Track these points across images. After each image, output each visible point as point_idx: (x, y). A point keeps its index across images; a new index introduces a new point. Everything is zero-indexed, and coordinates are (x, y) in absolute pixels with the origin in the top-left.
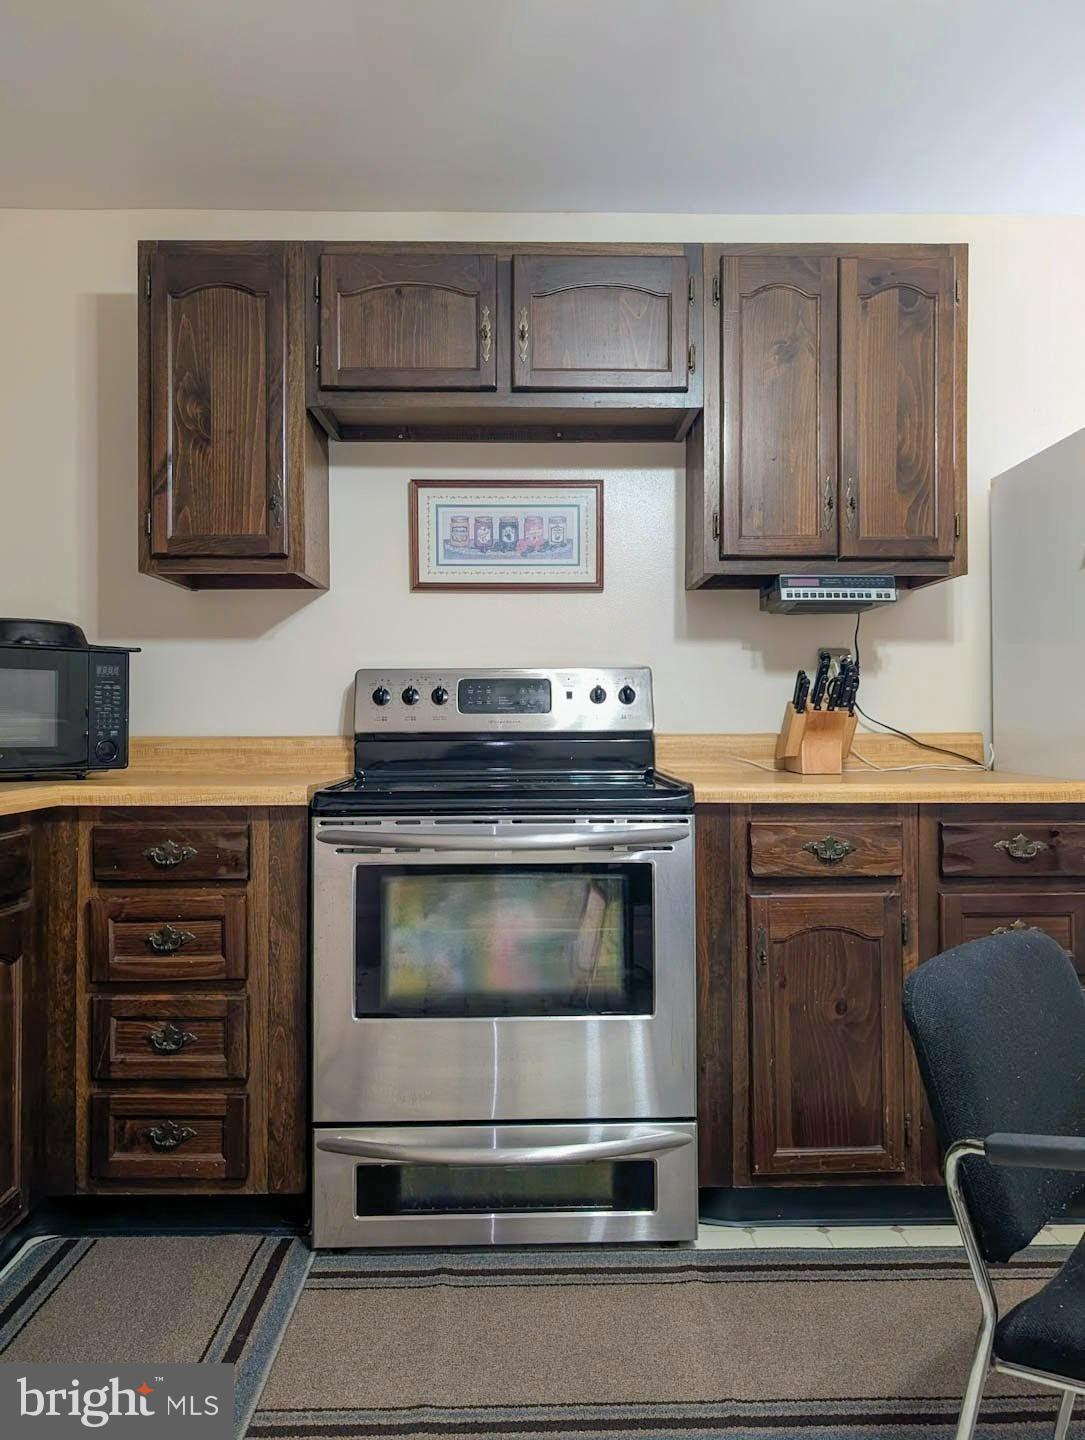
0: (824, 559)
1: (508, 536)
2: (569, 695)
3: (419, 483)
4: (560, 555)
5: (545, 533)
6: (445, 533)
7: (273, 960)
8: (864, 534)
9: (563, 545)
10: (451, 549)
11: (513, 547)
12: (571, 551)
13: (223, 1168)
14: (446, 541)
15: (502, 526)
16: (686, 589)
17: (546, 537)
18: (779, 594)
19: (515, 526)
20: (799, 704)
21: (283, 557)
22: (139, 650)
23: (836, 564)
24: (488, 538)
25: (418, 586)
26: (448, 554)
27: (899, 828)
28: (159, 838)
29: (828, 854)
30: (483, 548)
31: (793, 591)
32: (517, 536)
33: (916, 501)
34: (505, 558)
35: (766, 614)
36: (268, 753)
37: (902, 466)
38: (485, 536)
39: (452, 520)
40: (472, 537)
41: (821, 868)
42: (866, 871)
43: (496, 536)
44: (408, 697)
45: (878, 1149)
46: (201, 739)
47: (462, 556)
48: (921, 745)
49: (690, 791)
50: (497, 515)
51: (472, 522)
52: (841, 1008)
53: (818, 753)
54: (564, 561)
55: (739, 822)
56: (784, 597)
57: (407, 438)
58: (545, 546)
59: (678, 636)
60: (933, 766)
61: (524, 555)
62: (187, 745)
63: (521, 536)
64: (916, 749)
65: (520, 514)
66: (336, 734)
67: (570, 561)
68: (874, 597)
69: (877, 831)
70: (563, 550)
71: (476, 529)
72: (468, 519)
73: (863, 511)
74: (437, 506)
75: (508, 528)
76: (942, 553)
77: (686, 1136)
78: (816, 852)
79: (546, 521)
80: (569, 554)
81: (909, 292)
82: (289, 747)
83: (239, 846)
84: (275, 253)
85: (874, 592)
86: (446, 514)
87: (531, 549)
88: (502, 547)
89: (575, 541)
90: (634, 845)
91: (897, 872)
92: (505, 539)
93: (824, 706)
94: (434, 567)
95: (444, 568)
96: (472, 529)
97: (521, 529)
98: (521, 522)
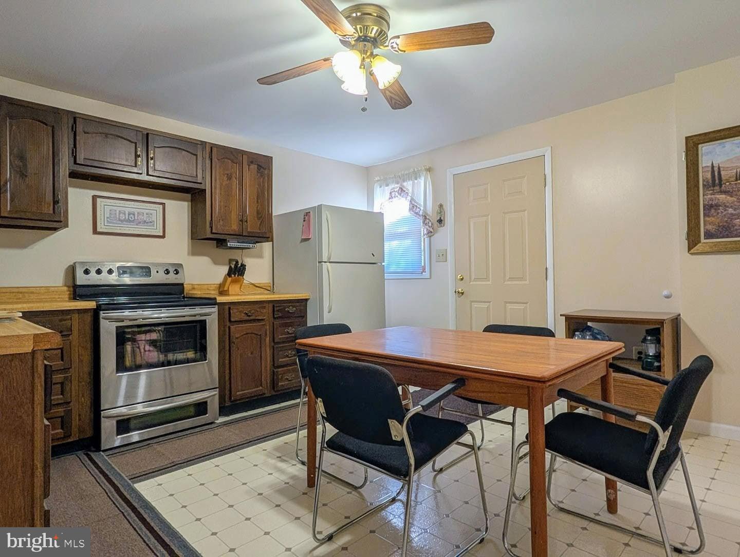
0: (238, 236)
1: (132, 218)
2: (157, 272)
3: (96, 197)
4: (150, 226)
5: (145, 218)
6: (107, 215)
7: (81, 361)
8: (249, 230)
9: (151, 222)
10: (109, 221)
11: (133, 221)
12: (154, 224)
13: (63, 433)
14: (107, 218)
15: (129, 214)
16: (192, 239)
17: (145, 219)
18: (227, 244)
19: (134, 215)
20: (229, 274)
21: (61, 222)
23: (242, 237)
24: (124, 218)
27: (265, 307)
29: (249, 314)
30: (122, 221)
31: (231, 244)
32: (134, 217)
33: (261, 222)
34: (131, 225)
35: (218, 249)
37: (258, 213)
39: (110, 211)
40: (118, 217)
41: (247, 318)
42: (257, 318)
43: (127, 218)
44: (99, 272)
45: (260, 388)
47: (114, 223)
48: (257, 287)
49: (215, 299)
50: (127, 211)
51: (118, 212)
53: (234, 289)
55: (227, 307)
56: (229, 246)
57: (92, 180)
58: (145, 222)
59: (188, 254)
60: (260, 292)
61: (137, 225)
63: (136, 218)
64: (255, 287)
65: (136, 211)
66: (61, 285)
67: (153, 228)
68: (251, 247)
69: (259, 308)
70: (151, 224)
72: (116, 211)
73: (249, 223)
74: (104, 205)
75: (131, 215)
76: (267, 236)
77: (216, 393)
78: (247, 314)
79: (145, 214)
81: (259, 167)
84: (56, 111)
85: (251, 245)
86: (107, 209)
87: (140, 223)
88: (129, 221)
89: (155, 221)
90: (201, 315)
91: (264, 318)
92: (130, 219)
93: (236, 276)
94: (103, 226)
95: (107, 227)
96: (118, 214)
97: (136, 216)
98: (136, 213)
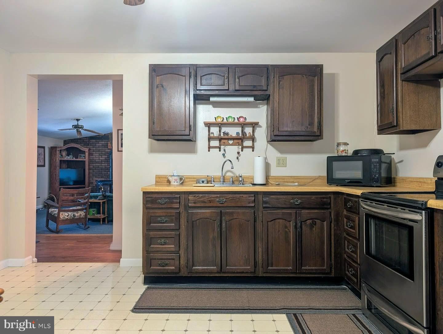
21: (396, 126)
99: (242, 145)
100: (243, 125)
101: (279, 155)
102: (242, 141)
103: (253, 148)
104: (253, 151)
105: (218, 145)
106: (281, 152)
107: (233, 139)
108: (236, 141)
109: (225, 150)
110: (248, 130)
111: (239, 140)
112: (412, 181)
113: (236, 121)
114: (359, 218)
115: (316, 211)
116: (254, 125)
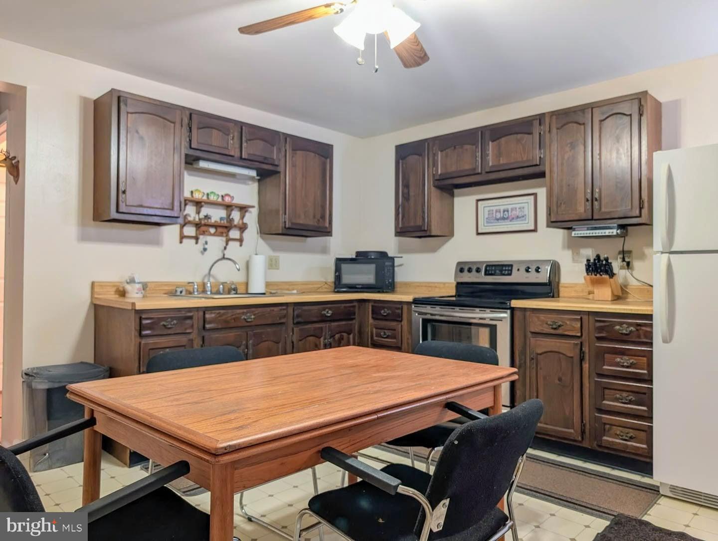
0: (587, 220)
2: (518, 270)
3: (478, 201)
5: (518, 213)
6: (486, 216)
8: (603, 210)
9: (523, 217)
10: (488, 221)
11: (507, 218)
14: (486, 219)
15: (504, 211)
19: (508, 211)
21: (425, 231)
22: (402, 257)
25: (478, 234)
26: (487, 222)
28: (383, 308)
29: (554, 327)
30: (498, 220)
32: (508, 215)
33: (624, 196)
34: (505, 222)
36: (436, 287)
38: (498, 216)
39: (488, 211)
40: (494, 216)
41: (552, 331)
42: (566, 333)
43: (502, 215)
44: (469, 270)
45: (572, 431)
46: (420, 283)
47: (491, 223)
50: (502, 208)
51: (494, 211)
52: (560, 379)
54: (523, 222)
56: (573, 235)
58: (518, 217)
61: (511, 221)
62: (418, 284)
63: (510, 215)
65: (509, 207)
67: (526, 222)
68: (607, 234)
69: (571, 320)
70: (524, 218)
71: (496, 213)
73: (603, 200)
74: (484, 207)
75: (506, 213)
78: (550, 325)
79: (518, 209)
80: (525, 220)
82: (442, 286)
83: (399, 311)
85: (607, 231)
86: (487, 209)
87: (513, 219)
88: (504, 219)
90: (491, 318)
92: (505, 216)
93: (593, 275)
94: (483, 227)
95: (487, 227)
96: (494, 213)
97: (510, 212)
98: (510, 210)
99: (227, 235)
100: (229, 207)
101: (272, 253)
102: (228, 231)
103: (241, 241)
104: (241, 245)
105: (193, 234)
106: (274, 249)
107: (215, 226)
108: (220, 230)
109: (206, 243)
110: (236, 215)
111: (224, 228)
112: (419, 286)
113: (220, 200)
114: (402, 326)
115: (344, 323)
116: (243, 209)
